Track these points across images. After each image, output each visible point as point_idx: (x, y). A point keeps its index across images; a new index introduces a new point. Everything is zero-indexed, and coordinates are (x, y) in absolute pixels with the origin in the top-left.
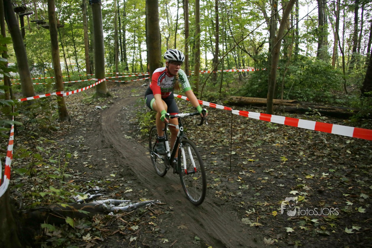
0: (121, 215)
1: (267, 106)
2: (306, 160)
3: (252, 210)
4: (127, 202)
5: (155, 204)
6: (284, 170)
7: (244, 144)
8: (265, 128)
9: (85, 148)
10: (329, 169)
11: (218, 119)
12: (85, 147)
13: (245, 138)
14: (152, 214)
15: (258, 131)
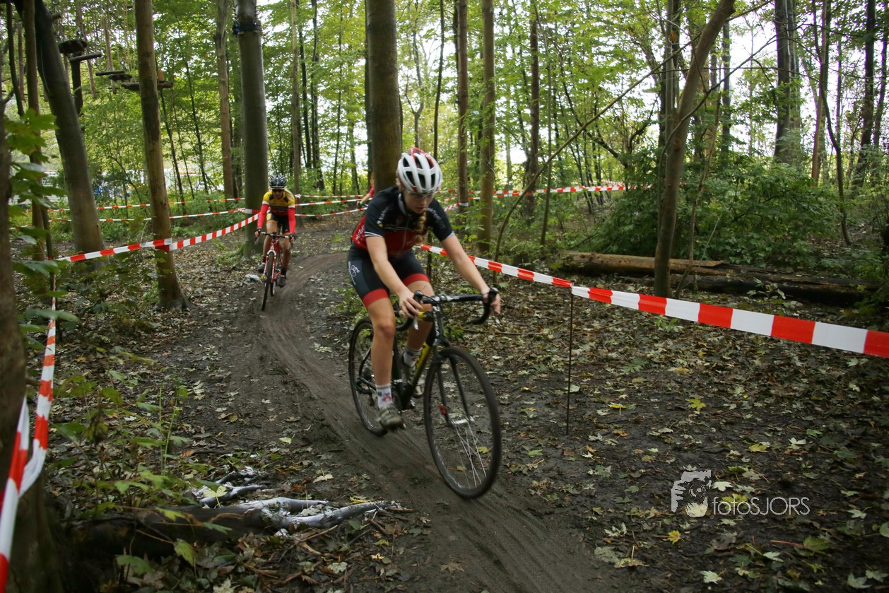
0: (304, 536)
1: (656, 276)
2: (750, 407)
3: (620, 528)
4: (320, 506)
5: (387, 510)
6: (697, 431)
7: (601, 368)
8: (651, 329)
9: (220, 373)
10: (806, 429)
11: (538, 307)
12: (220, 370)
13: (603, 352)
14: (378, 535)
15: (633, 336)
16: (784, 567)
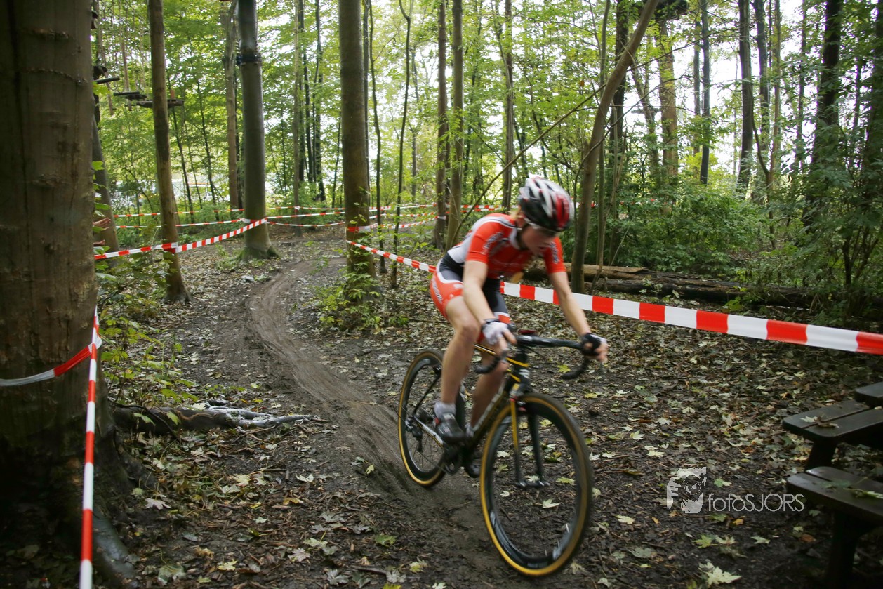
0: (253, 431)
2: (605, 372)
4: (266, 416)
5: (311, 420)
6: (554, 386)
9: (213, 347)
10: (636, 385)
16: (553, 451)
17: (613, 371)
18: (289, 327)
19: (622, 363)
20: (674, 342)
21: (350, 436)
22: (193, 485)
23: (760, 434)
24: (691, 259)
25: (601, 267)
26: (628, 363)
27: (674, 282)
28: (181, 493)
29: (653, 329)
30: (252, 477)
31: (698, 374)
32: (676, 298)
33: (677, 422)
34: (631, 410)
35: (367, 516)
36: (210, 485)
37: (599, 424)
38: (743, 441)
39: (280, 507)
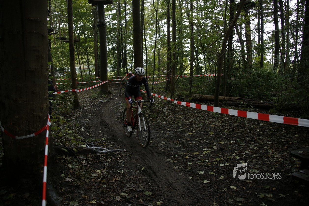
0: (102, 155)
2: (226, 134)
4: (107, 149)
5: (123, 151)
6: (208, 139)
8: (211, 116)
9: (89, 125)
10: (237, 139)
14: (119, 155)
16: (208, 162)
17: (229, 134)
18: (116, 118)
19: (232, 131)
20: (251, 124)
21: (136, 157)
22: (82, 173)
23: (282, 157)
24: (257, 94)
25: (225, 97)
26: (234, 131)
27: (251, 102)
28: (77, 176)
29: (243, 119)
30: (102, 171)
31: (260, 135)
32: (252, 108)
33: (252, 153)
34: (235, 148)
35: (142, 185)
36: (88, 174)
37: (224, 153)
38: (276, 160)
39: (112, 181)
